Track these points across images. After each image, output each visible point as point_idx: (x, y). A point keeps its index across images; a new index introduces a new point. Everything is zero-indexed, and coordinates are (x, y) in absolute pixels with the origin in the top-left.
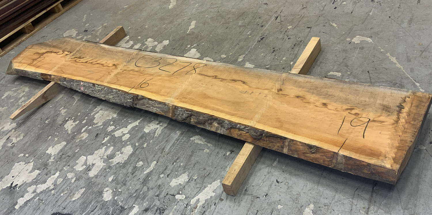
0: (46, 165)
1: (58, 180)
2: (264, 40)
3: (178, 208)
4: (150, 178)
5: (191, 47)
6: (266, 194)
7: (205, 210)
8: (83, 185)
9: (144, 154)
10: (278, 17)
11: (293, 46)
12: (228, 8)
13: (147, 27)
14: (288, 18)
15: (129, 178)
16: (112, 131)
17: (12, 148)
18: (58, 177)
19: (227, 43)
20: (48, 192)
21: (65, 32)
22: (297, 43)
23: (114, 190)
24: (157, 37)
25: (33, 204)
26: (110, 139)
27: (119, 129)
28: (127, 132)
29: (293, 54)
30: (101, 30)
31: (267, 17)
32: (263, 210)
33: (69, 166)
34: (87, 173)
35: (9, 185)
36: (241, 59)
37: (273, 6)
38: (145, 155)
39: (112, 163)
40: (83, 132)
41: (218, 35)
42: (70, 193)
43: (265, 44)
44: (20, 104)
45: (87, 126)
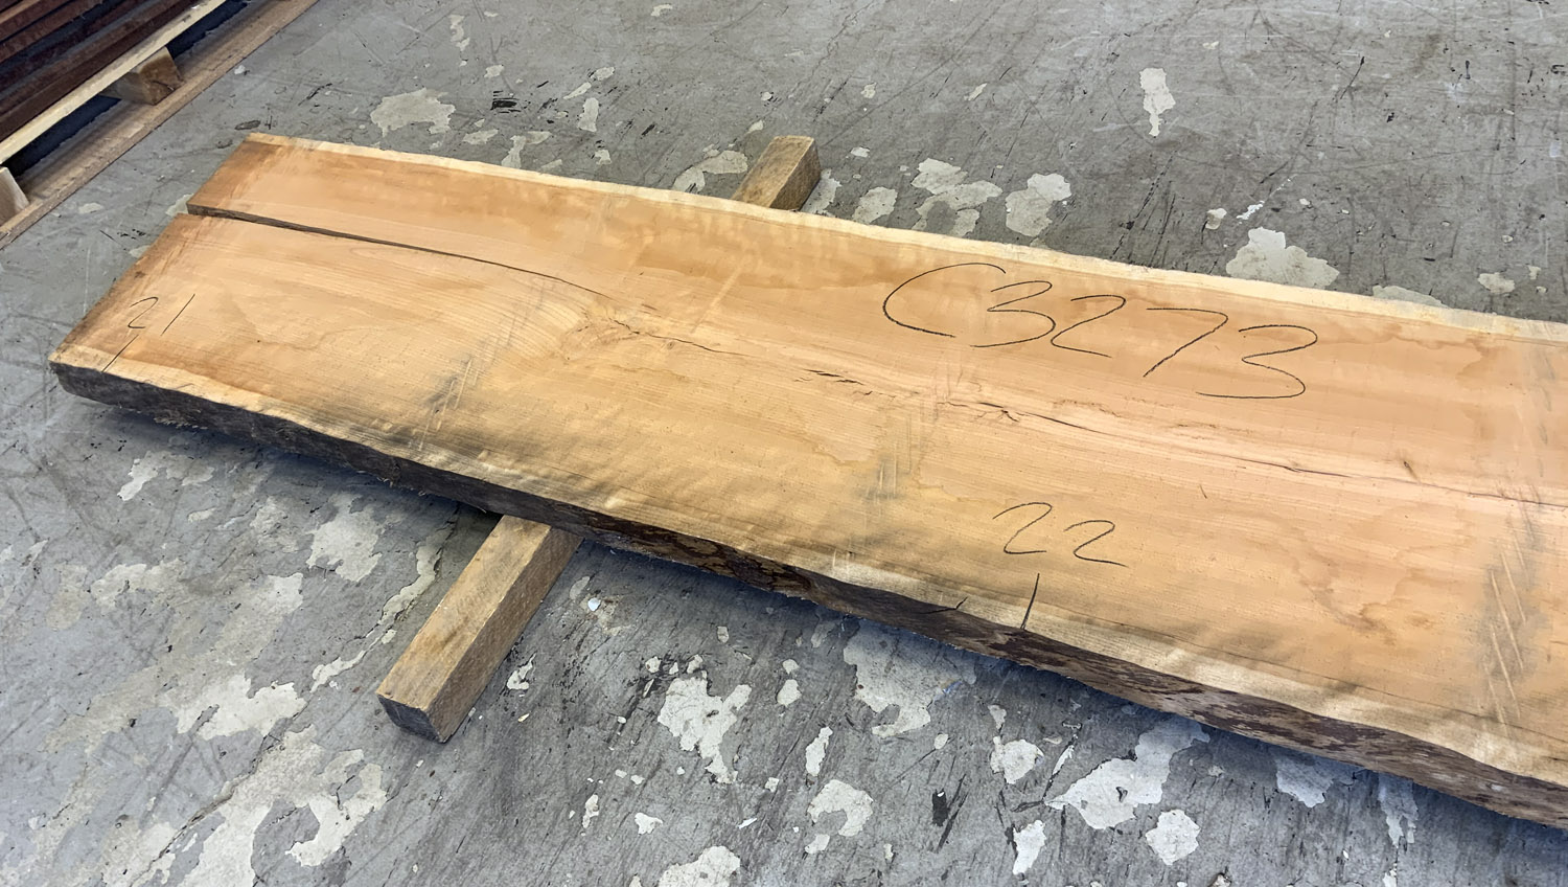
5: (1231, 215)
13: (869, 94)
16: (1033, 779)
19: (1460, 204)
21: (375, 105)
24: (971, 154)
26: (1058, 840)
27: (1084, 769)
28: (1153, 791)
30: (594, 100)
40: (822, 778)
44: (271, 543)
45: (826, 732)
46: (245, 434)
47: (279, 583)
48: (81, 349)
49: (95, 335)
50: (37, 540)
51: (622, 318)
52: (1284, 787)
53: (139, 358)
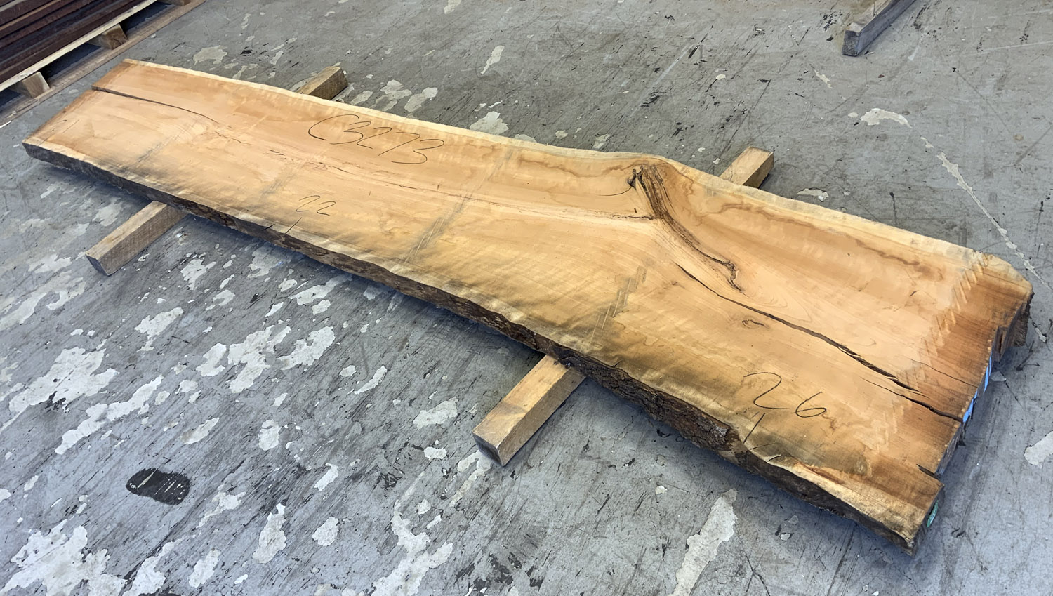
0: (133, 359)
1: (159, 395)
2: (658, 102)
3: (428, 478)
4: (369, 405)
5: (487, 106)
6: (630, 459)
7: (488, 486)
8: (214, 411)
9: (360, 349)
10: (695, 50)
11: (724, 121)
12: (582, 21)
13: (388, 52)
14: (719, 55)
15: (322, 401)
16: (290, 290)
17: (58, 314)
18: (159, 388)
19: (572, 104)
20: (133, 420)
21: (197, 52)
22: (735, 115)
23: (286, 426)
24: (410, 79)
25: (98, 447)
26: (285, 308)
27: (307, 288)
28: (324, 294)
29: (723, 141)
30: (282, 52)
31: (670, 48)
32: (621, 494)
33: (185, 364)
34: (226, 384)
35: (46, 398)
36: (601, 144)
37: (687, 24)
38: (363, 351)
39: (285, 363)
40: (223, 289)
41: (553, 84)
42: (185, 426)
43: (660, 113)
44: (84, 213)
45: (233, 276)
46: (79, 171)
47: (80, 226)
48: (34, 138)
49: (40, 134)
50: (8, 210)
51: (218, 130)
52: (364, 294)
53: (51, 142)
